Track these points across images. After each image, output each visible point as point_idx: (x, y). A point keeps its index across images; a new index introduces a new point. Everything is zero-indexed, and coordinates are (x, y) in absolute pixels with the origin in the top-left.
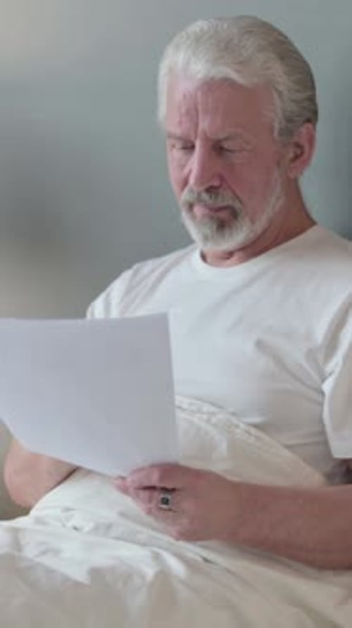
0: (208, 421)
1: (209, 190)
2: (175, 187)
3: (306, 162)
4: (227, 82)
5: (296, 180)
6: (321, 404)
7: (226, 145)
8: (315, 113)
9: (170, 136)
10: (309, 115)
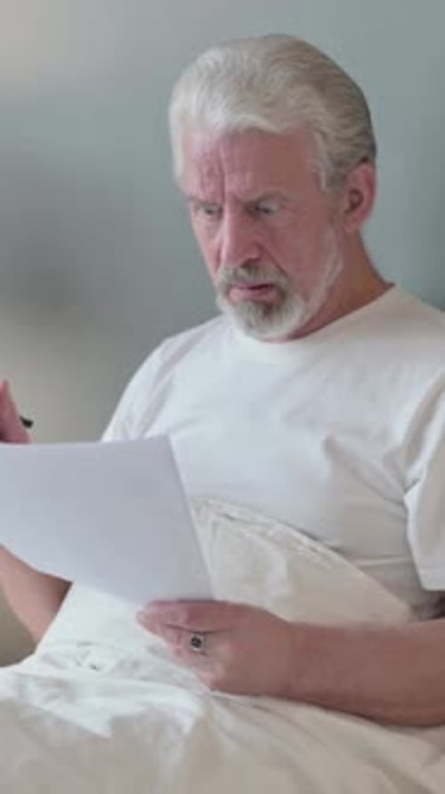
1: (247, 265)
3: (366, 213)
4: (254, 133)
5: (357, 234)
6: (405, 521)
8: (372, 148)
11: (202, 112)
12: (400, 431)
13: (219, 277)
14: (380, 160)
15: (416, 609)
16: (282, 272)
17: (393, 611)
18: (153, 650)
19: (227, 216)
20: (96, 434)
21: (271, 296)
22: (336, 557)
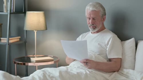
0: (92, 54)
1: (93, 24)
2: (88, 24)
5: (103, 23)
7: (95, 18)
9: (87, 18)
10: (105, 14)
11: (89, 8)
12: (106, 42)
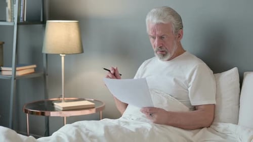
1: (160, 47)
3: (181, 38)
5: (180, 42)
8: (183, 27)
9: (150, 36)
10: (181, 27)
11: (152, 20)
12: (187, 77)
13: (155, 50)
14: (184, 28)
15: (190, 109)
16: (166, 48)
17: (186, 109)
18: (143, 116)
19: (156, 38)
20: (133, 77)
21: (164, 53)
22: (176, 100)
